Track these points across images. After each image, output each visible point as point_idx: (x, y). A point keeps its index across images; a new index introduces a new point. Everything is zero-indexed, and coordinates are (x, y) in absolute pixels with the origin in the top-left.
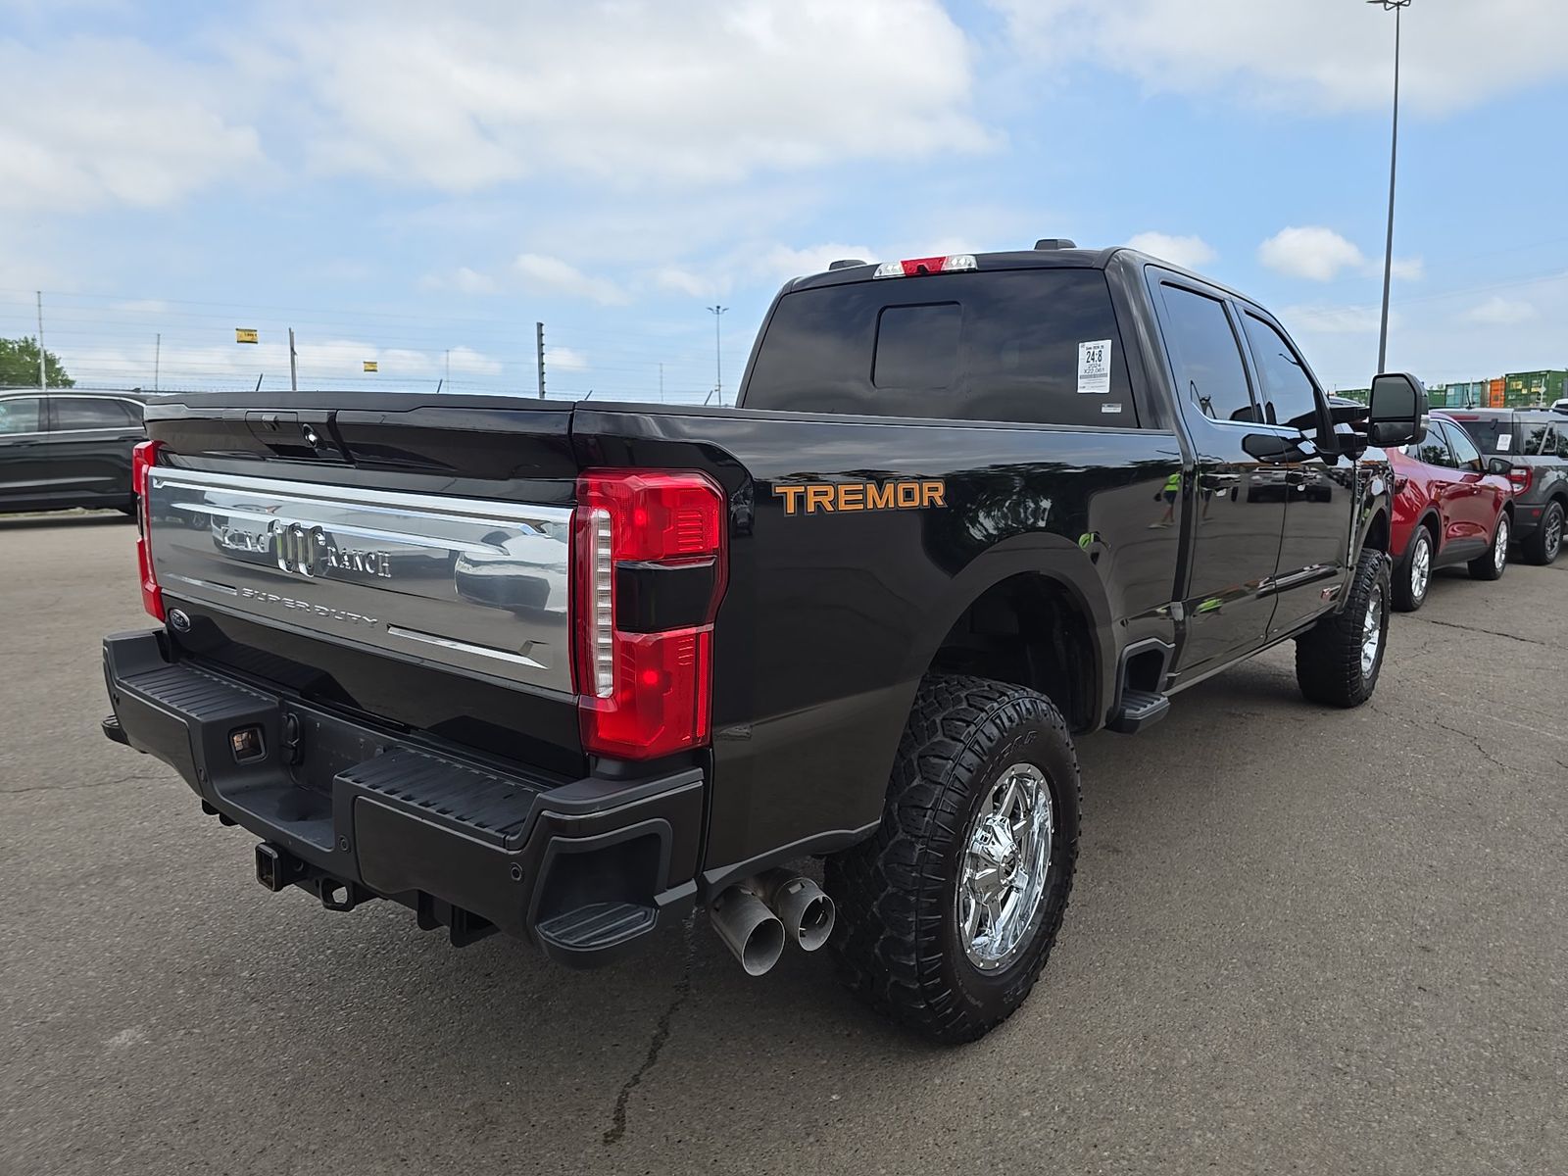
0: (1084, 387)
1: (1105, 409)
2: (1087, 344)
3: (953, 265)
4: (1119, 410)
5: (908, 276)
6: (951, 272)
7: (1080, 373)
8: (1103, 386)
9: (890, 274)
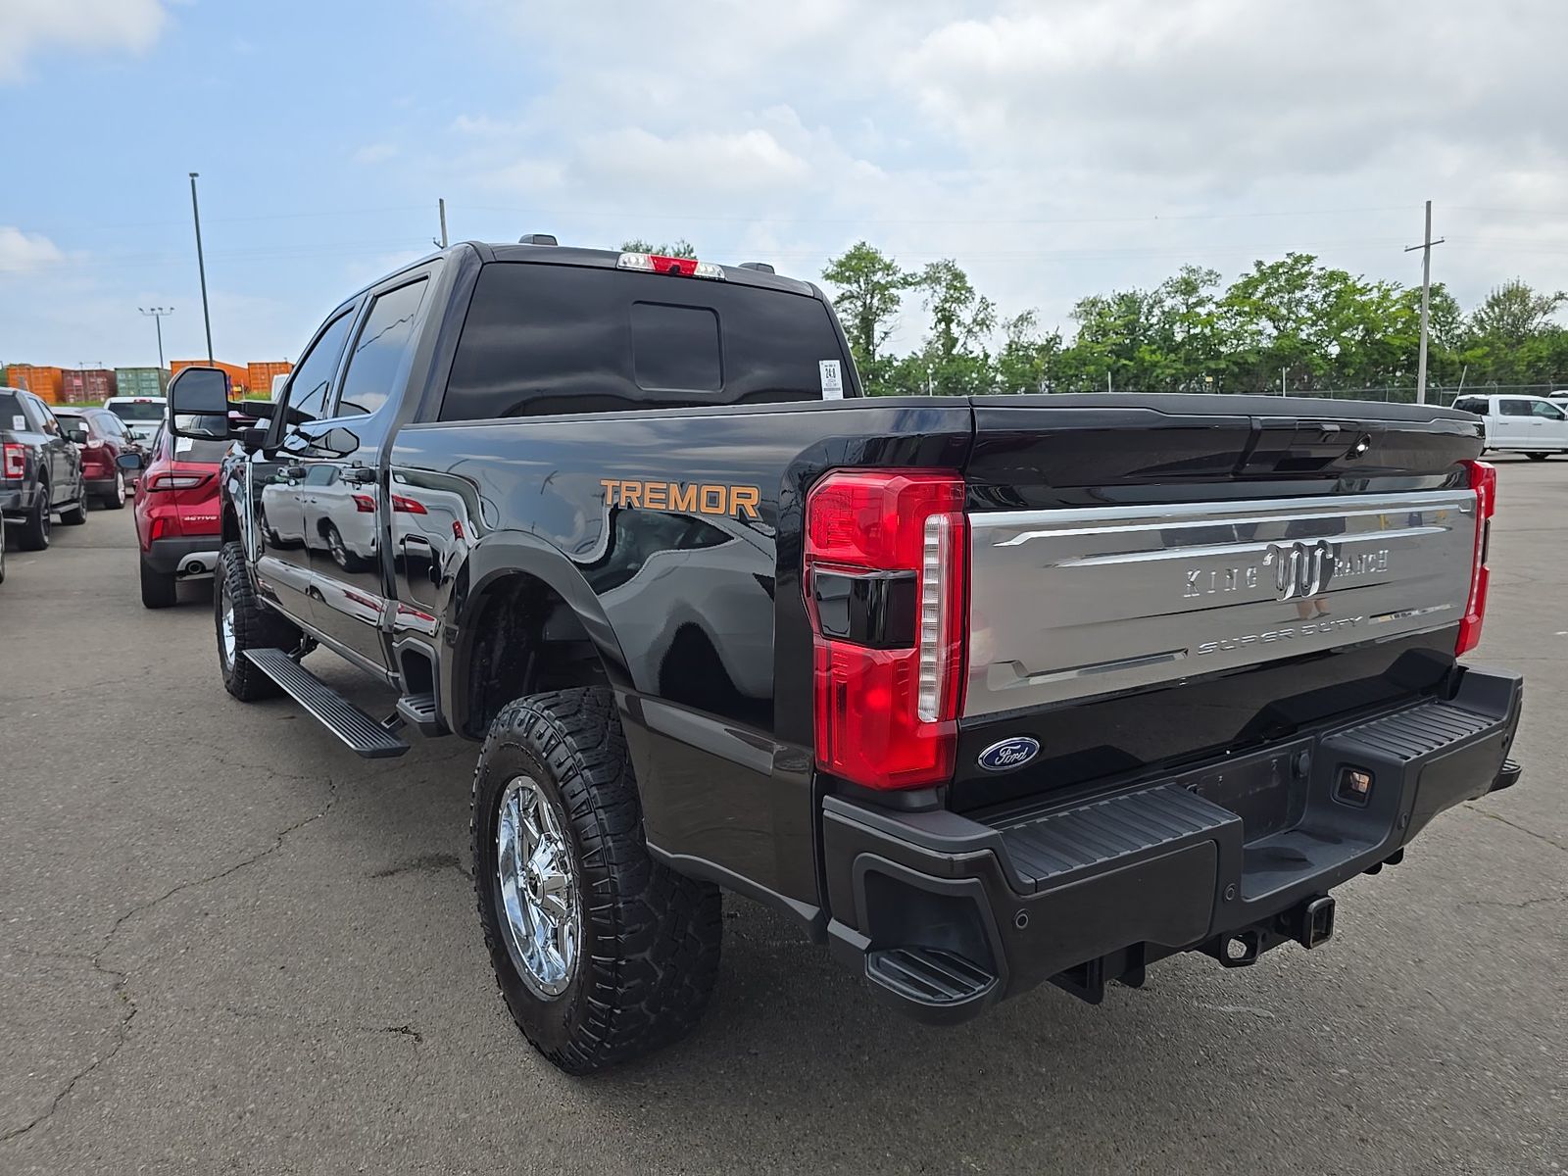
2: (824, 362)
3: (704, 271)
5: (659, 272)
6: (704, 279)
7: (824, 386)
8: (839, 396)
9: (635, 266)
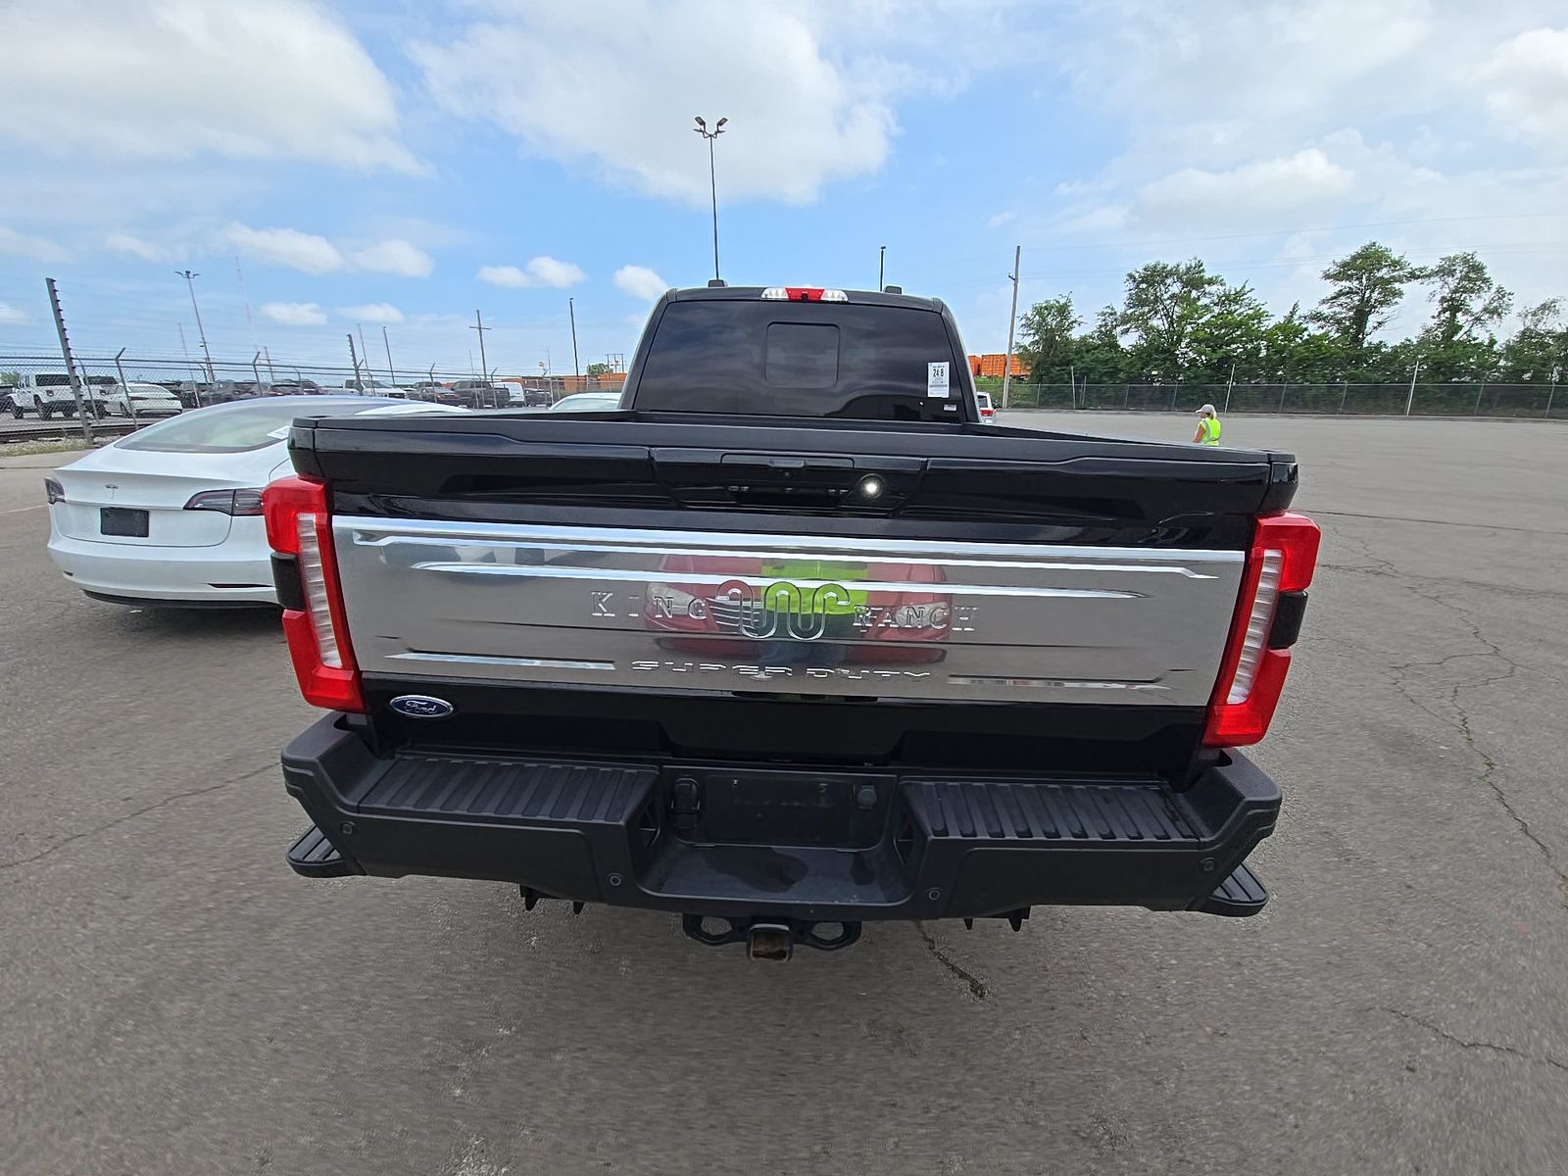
0: (932, 393)
1: (946, 408)
2: (934, 364)
3: (828, 296)
4: (955, 409)
5: (791, 300)
6: (828, 302)
7: (930, 383)
8: (944, 393)
9: (774, 297)
